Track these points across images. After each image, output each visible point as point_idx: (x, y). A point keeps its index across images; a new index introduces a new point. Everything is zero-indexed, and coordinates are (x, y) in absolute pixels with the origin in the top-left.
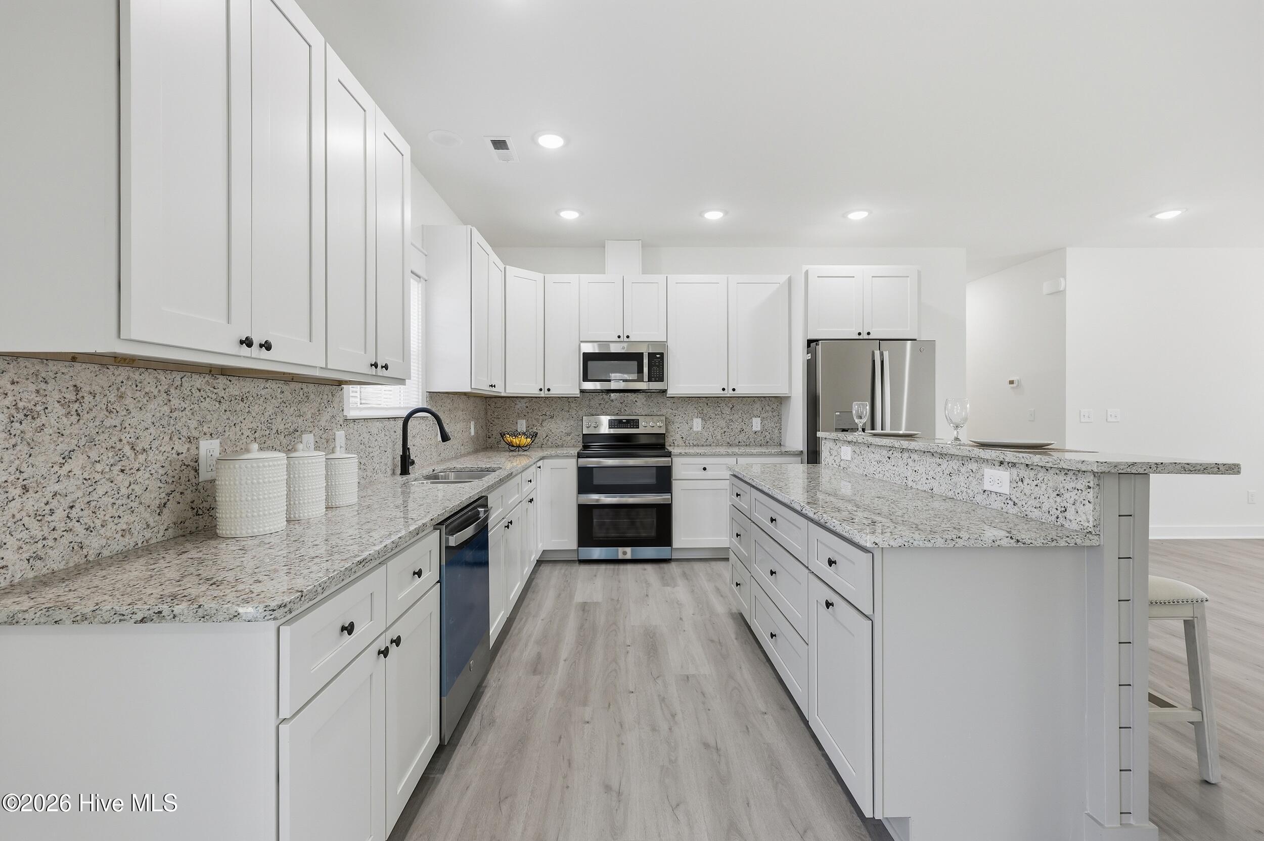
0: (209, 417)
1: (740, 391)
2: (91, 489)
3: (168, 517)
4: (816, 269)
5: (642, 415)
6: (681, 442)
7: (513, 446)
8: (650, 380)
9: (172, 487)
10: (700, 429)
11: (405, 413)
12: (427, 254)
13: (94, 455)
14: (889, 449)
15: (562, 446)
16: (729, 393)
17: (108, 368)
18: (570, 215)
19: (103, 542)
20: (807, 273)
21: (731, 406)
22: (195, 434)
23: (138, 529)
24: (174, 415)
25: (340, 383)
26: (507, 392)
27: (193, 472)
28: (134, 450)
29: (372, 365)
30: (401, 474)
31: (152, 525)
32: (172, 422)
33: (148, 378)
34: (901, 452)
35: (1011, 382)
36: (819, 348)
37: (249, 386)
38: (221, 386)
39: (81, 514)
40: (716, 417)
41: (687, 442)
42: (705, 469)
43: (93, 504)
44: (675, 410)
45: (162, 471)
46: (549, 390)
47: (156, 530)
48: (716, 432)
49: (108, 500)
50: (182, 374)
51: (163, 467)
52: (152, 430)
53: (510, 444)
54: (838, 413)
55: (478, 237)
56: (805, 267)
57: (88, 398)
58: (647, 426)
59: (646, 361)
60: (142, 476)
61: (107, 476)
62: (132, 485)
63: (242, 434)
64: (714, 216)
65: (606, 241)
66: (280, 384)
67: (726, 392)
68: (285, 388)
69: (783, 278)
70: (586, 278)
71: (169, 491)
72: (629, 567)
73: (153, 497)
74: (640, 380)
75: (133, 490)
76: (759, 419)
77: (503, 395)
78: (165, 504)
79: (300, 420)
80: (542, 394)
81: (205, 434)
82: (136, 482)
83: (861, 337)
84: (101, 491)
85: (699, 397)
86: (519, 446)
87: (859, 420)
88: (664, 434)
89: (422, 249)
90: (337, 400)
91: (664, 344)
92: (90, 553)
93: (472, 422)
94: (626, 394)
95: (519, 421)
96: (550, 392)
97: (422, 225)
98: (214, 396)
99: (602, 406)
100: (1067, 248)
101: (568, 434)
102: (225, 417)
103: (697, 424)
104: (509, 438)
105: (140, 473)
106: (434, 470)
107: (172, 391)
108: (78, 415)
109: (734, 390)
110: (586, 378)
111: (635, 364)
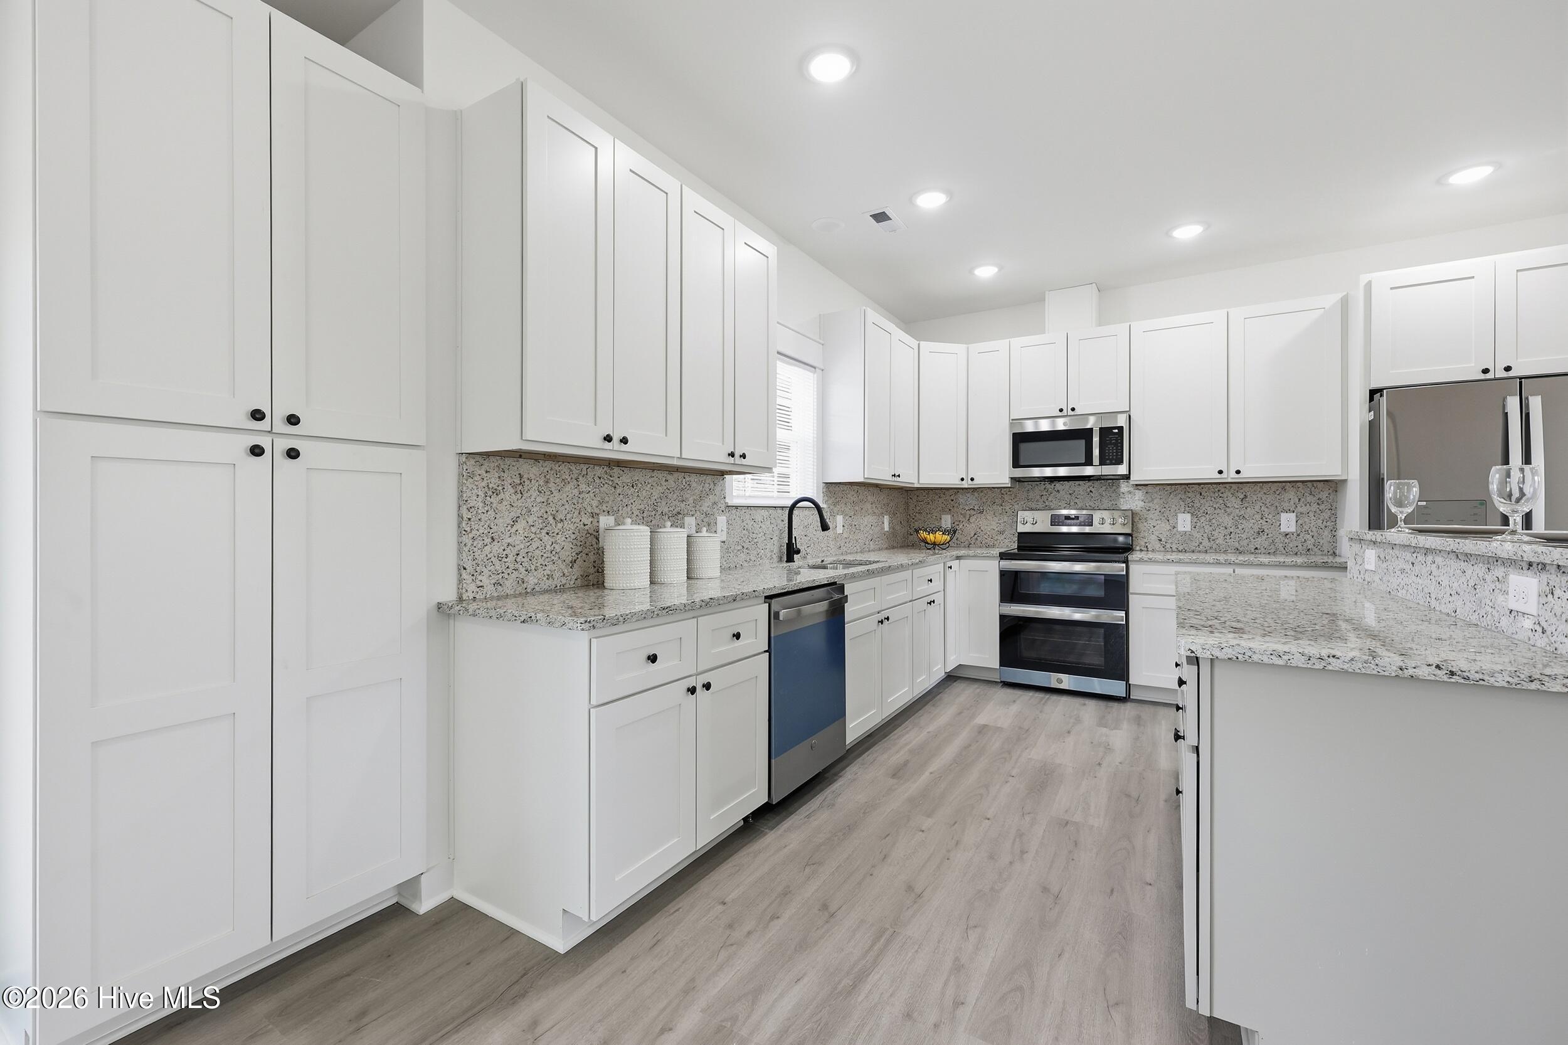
0: (607, 499)
1: (1248, 474)
2: (529, 544)
3: (577, 571)
4: (1383, 279)
5: (1099, 509)
6: (1158, 546)
7: (928, 544)
8: (1102, 463)
9: (580, 549)
10: (1188, 528)
11: (790, 503)
12: (823, 342)
13: (530, 520)
14: (1413, 550)
15: (994, 546)
16: (1231, 476)
17: (539, 462)
18: (986, 272)
19: (536, 581)
20: (1370, 286)
21: (1242, 496)
22: (597, 511)
23: (557, 575)
24: (581, 496)
25: (722, 473)
26: (920, 482)
27: (595, 540)
28: (555, 519)
29: (729, 455)
30: (787, 562)
31: (567, 574)
32: (580, 501)
33: (564, 468)
34: (1425, 554)
36: (1384, 403)
37: (638, 475)
38: (616, 475)
39: (523, 560)
40: (1216, 512)
41: (1168, 546)
43: (530, 554)
44: (1149, 502)
45: (573, 536)
46: (972, 479)
47: (569, 578)
48: (1216, 533)
49: (538, 552)
50: (587, 466)
51: (574, 533)
52: (567, 506)
53: (925, 541)
54: (1425, 503)
55: (873, 316)
56: (1364, 279)
57: (527, 482)
58: (1106, 524)
59: (1096, 439)
60: (560, 538)
61: (538, 536)
62: (554, 544)
63: (633, 513)
64: (1188, 233)
65: (1047, 292)
66: (665, 474)
67: (1224, 475)
68: (669, 477)
69: (1331, 300)
70: (1020, 340)
71: (577, 551)
72: (1064, 699)
73: (568, 554)
74: (1089, 462)
75: (554, 548)
76: (1293, 516)
77: (916, 486)
78: (575, 561)
79: (683, 505)
80: (965, 485)
81: (604, 511)
82: (556, 542)
83: (1486, 376)
84: (534, 546)
85: (1187, 484)
86: (934, 544)
87: (1400, 509)
88: (1133, 534)
89: (818, 340)
90: (718, 489)
91: (1125, 415)
92: (528, 587)
93: (885, 517)
94: (1077, 483)
95: (943, 516)
96: (974, 482)
97: (820, 315)
98: (610, 483)
99: (1045, 498)
101: (1001, 533)
102: (619, 499)
103: (1184, 522)
104: (923, 534)
105: (559, 536)
106: (823, 561)
107: (580, 477)
108: (521, 493)
109: (1238, 472)
110: (1016, 464)
111: (1082, 443)
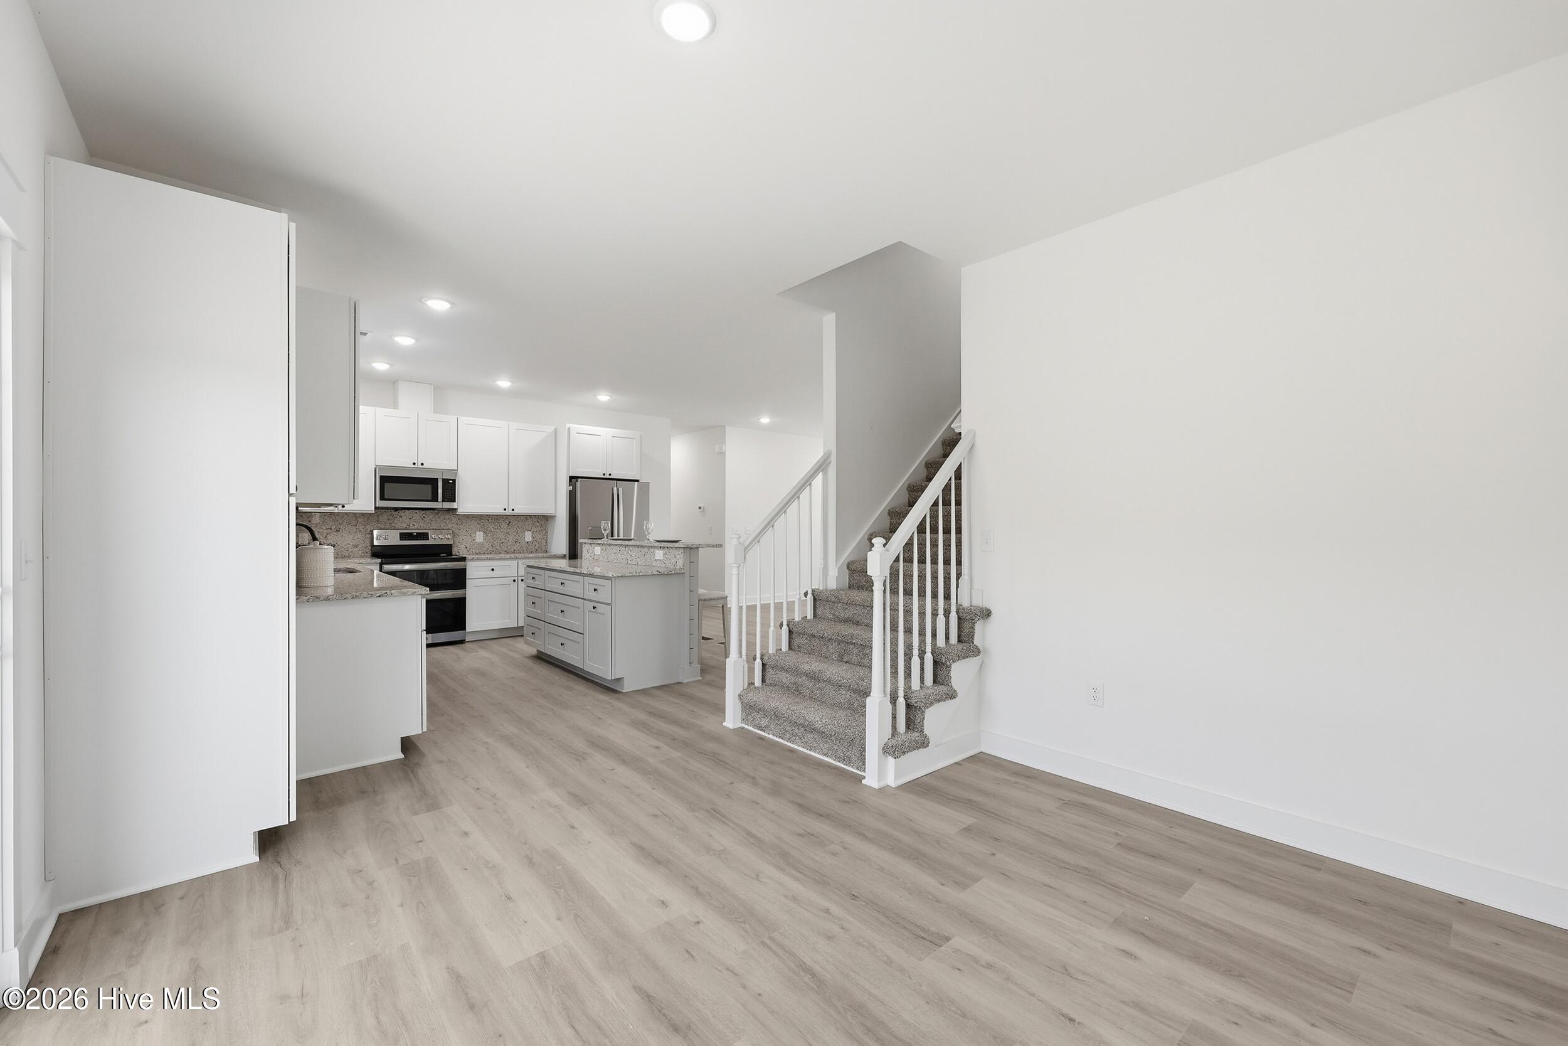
1: (518, 511)
4: (575, 427)
5: (431, 529)
6: (466, 551)
8: (443, 501)
10: (481, 540)
14: (622, 547)
15: (349, 557)
16: (507, 512)
20: (569, 428)
21: (507, 522)
34: (625, 547)
35: (700, 508)
36: (578, 484)
40: (496, 531)
41: (471, 551)
42: (493, 570)
44: (462, 525)
48: (495, 543)
54: (592, 527)
56: (568, 425)
58: (434, 539)
59: (440, 484)
64: (504, 384)
65: (403, 384)
69: (552, 429)
70: (381, 411)
74: (435, 499)
76: (530, 533)
83: (605, 477)
85: (482, 515)
87: (603, 531)
88: (451, 545)
91: (455, 472)
96: (344, 509)
99: (391, 521)
100: (727, 427)
101: (356, 546)
103: (479, 537)
109: (513, 510)
110: (382, 498)
111: (429, 487)
